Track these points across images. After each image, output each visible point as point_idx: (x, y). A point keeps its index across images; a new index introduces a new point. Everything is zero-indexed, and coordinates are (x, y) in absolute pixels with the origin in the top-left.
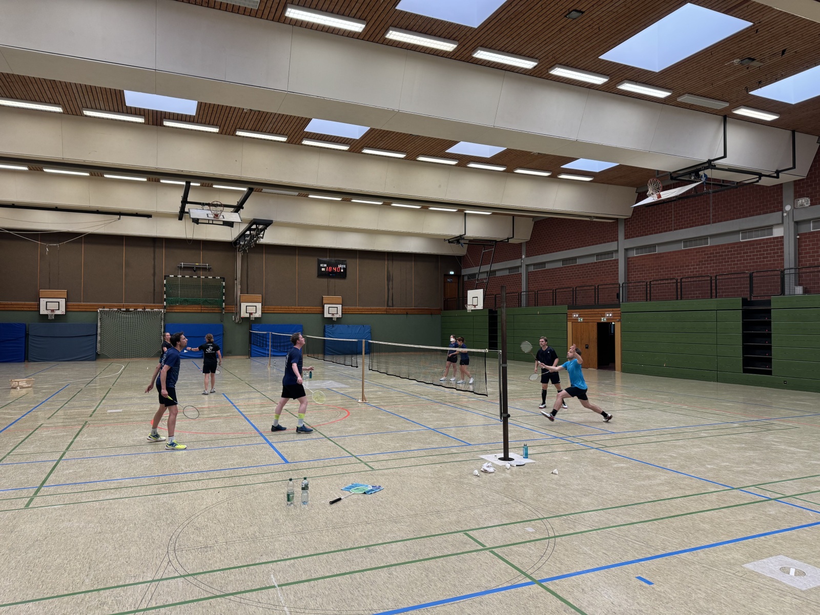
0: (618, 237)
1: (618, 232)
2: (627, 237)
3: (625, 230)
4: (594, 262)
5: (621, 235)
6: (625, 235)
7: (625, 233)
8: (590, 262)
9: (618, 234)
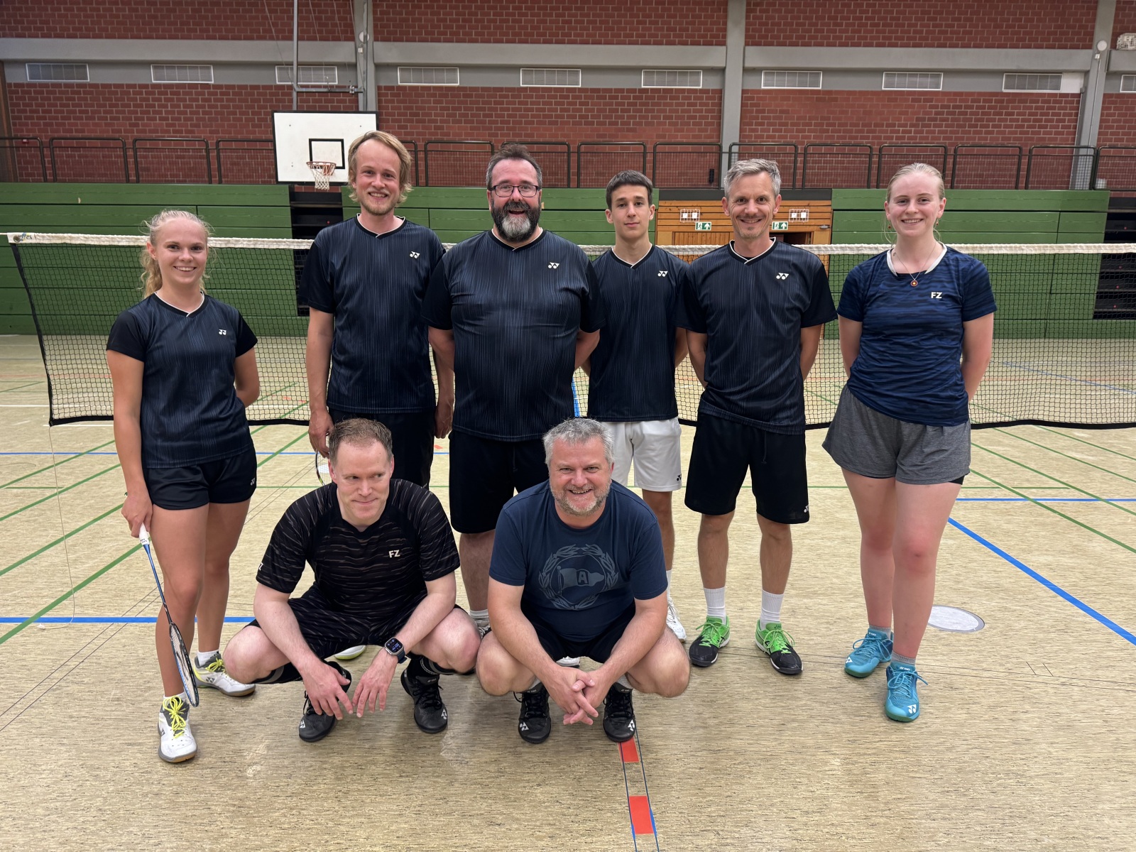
0: (725, 36)
1: (725, 24)
2: (751, 40)
3: (747, 24)
4: (638, 87)
5: (736, 36)
6: (747, 37)
7: (747, 30)
8: (626, 87)
9: (725, 30)
